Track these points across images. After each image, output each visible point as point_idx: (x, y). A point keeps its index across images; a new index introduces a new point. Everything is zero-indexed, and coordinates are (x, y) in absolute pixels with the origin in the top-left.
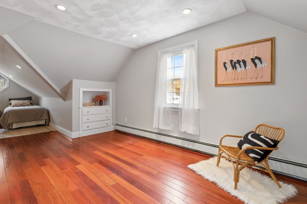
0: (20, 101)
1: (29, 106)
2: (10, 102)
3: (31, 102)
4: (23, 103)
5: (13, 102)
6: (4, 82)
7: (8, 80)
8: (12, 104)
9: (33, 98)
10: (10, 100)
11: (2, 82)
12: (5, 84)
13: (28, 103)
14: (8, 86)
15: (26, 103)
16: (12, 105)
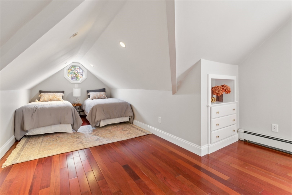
0: (97, 93)
1: (105, 98)
2: (88, 94)
3: (106, 94)
4: (100, 96)
5: (91, 94)
6: (82, 73)
7: (86, 71)
8: (90, 96)
9: (106, 90)
10: (88, 92)
11: (80, 73)
12: (83, 75)
13: (104, 96)
14: (86, 78)
15: (102, 96)
16: (91, 98)
